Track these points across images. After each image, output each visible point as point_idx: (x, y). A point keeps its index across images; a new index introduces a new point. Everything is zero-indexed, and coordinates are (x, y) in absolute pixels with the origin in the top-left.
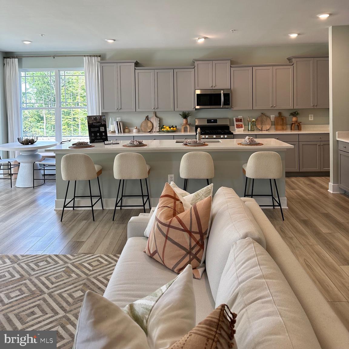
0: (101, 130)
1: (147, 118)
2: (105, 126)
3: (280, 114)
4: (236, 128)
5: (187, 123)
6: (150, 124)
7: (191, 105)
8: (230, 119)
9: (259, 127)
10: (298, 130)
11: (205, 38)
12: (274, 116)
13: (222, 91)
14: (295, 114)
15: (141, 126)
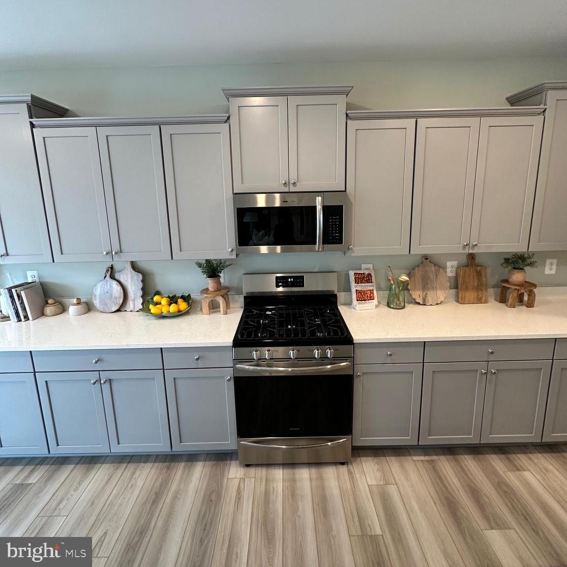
1: (111, 271)
3: (471, 257)
4: (355, 302)
5: (218, 291)
6: (116, 291)
8: (339, 275)
9: (417, 295)
12: (455, 263)
13: (319, 199)
14: (518, 261)
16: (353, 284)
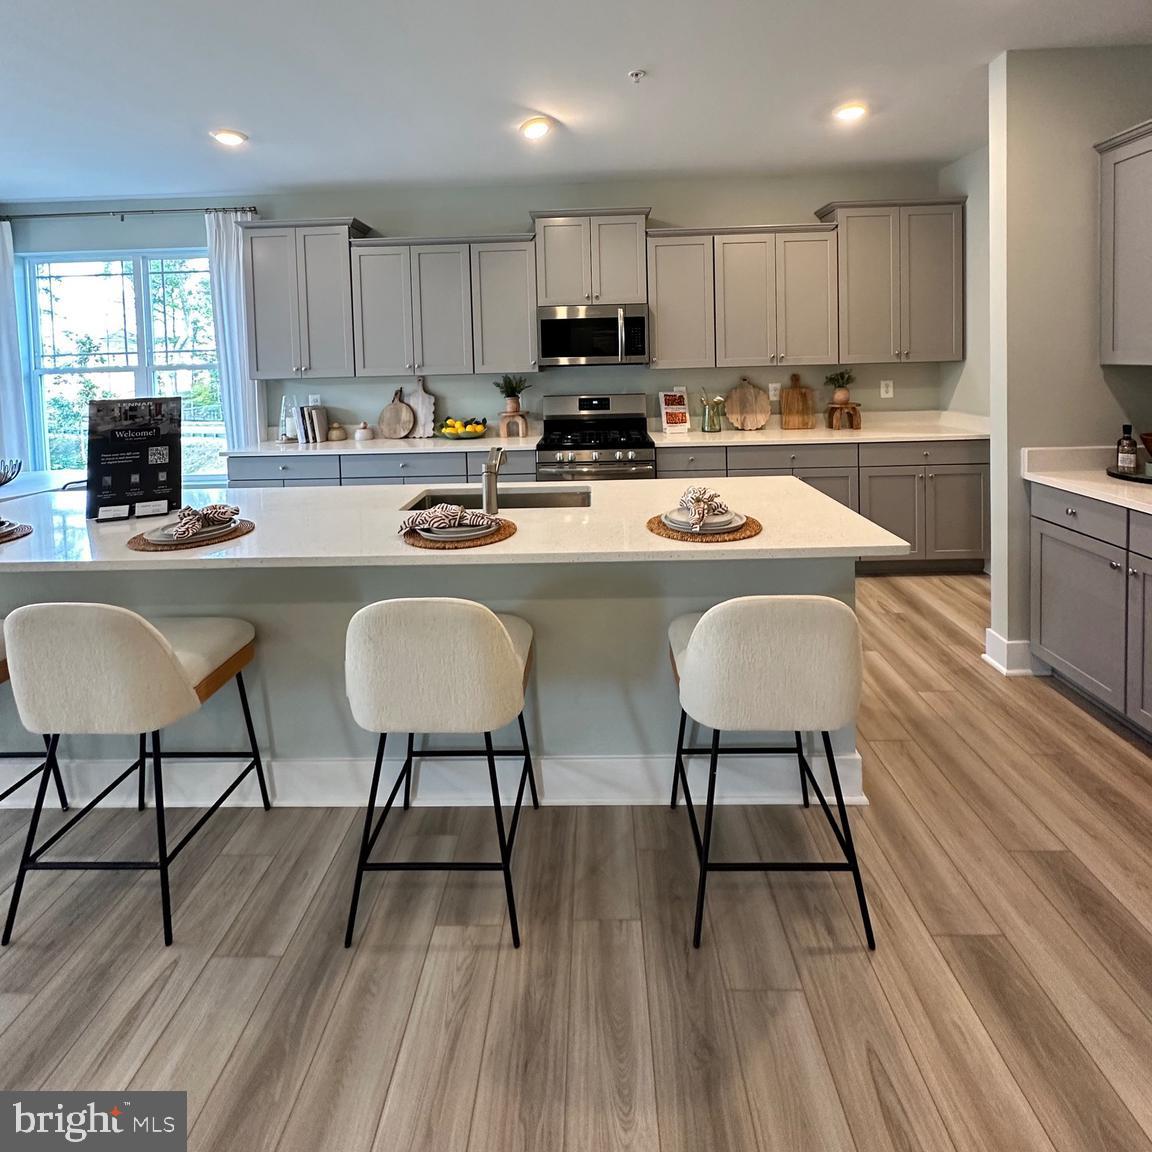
0: (153, 459)
1: (399, 395)
2: (173, 442)
3: (795, 378)
4: (665, 425)
5: (517, 410)
6: (405, 415)
8: (647, 397)
9: (735, 419)
13: (621, 312)
14: (840, 378)
15: (381, 420)
16: (663, 405)
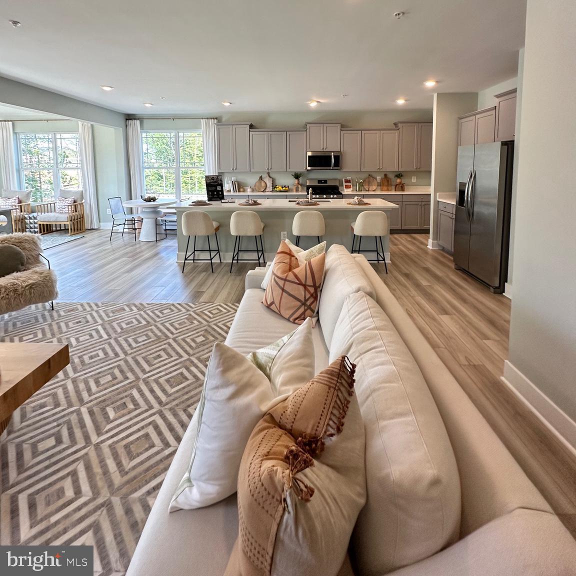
0: (218, 189)
1: (261, 177)
2: (221, 185)
3: (385, 175)
4: (344, 188)
5: (299, 183)
6: (263, 184)
7: (303, 166)
8: (339, 180)
9: (366, 188)
10: (402, 191)
11: (318, 102)
12: (380, 177)
13: (333, 153)
14: (399, 175)
15: (255, 186)
16: (344, 183)
